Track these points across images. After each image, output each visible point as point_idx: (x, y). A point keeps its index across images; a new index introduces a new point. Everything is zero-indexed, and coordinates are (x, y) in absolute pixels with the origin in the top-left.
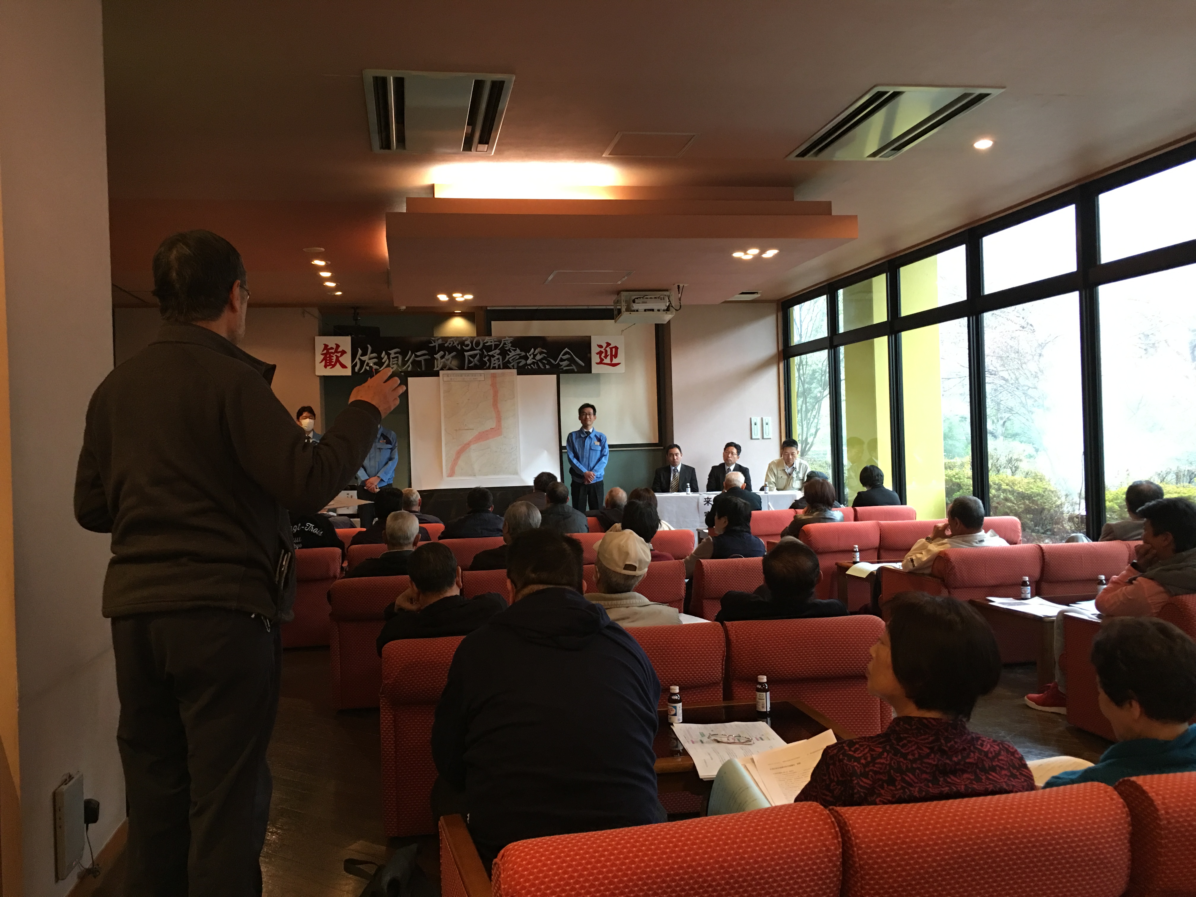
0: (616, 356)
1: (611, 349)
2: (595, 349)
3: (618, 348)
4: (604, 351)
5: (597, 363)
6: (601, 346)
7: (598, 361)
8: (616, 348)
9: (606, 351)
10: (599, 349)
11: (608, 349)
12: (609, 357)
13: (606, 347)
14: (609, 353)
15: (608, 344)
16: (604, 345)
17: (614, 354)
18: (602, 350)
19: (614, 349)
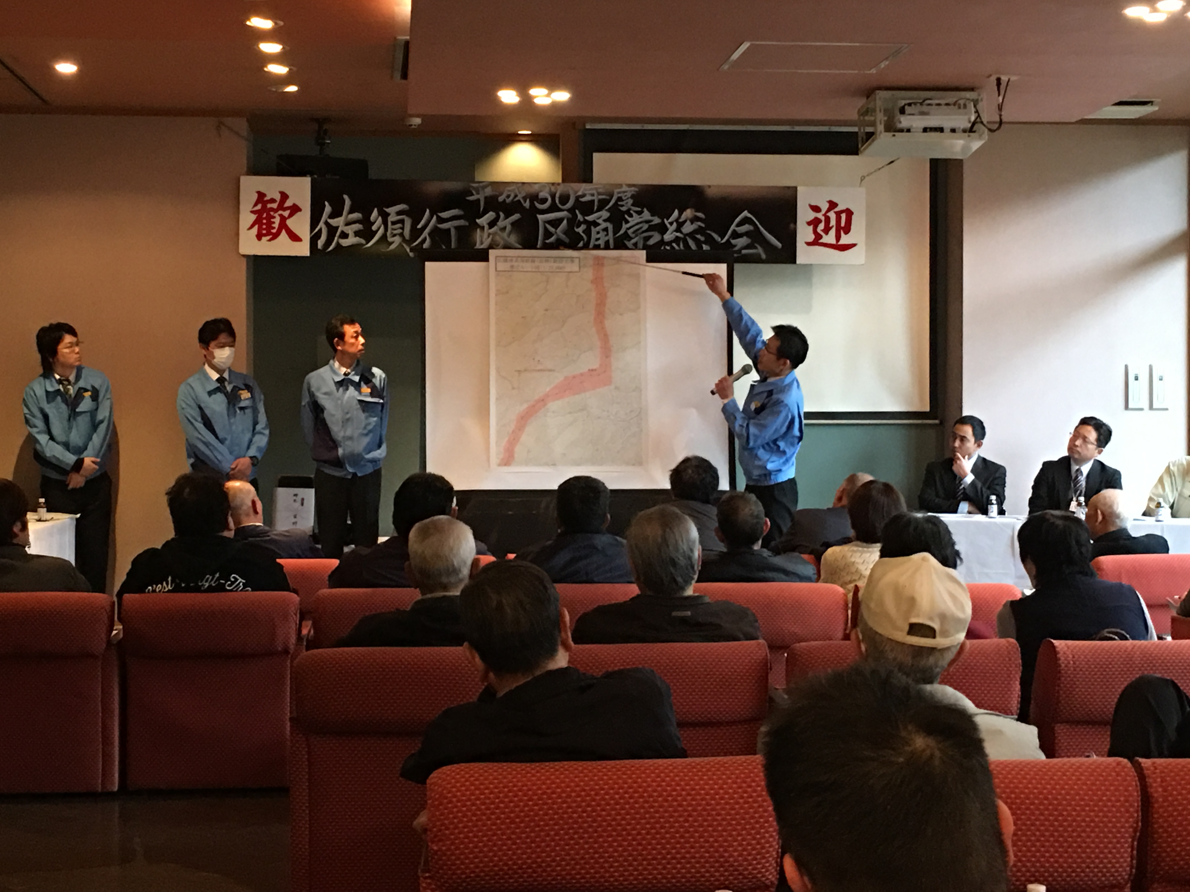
0: (847, 230)
1: (838, 214)
2: (804, 215)
3: (852, 213)
4: (823, 218)
5: (809, 244)
6: (816, 209)
7: (811, 237)
8: (849, 213)
9: (828, 219)
10: (812, 215)
11: (832, 215)
12: (833, 232)
13: (829, 210)
14: (833, 222)
15: (833, 205)
16: (825, 207)
17: (843, 224)
18: (820, 216)
19: (843, 216)
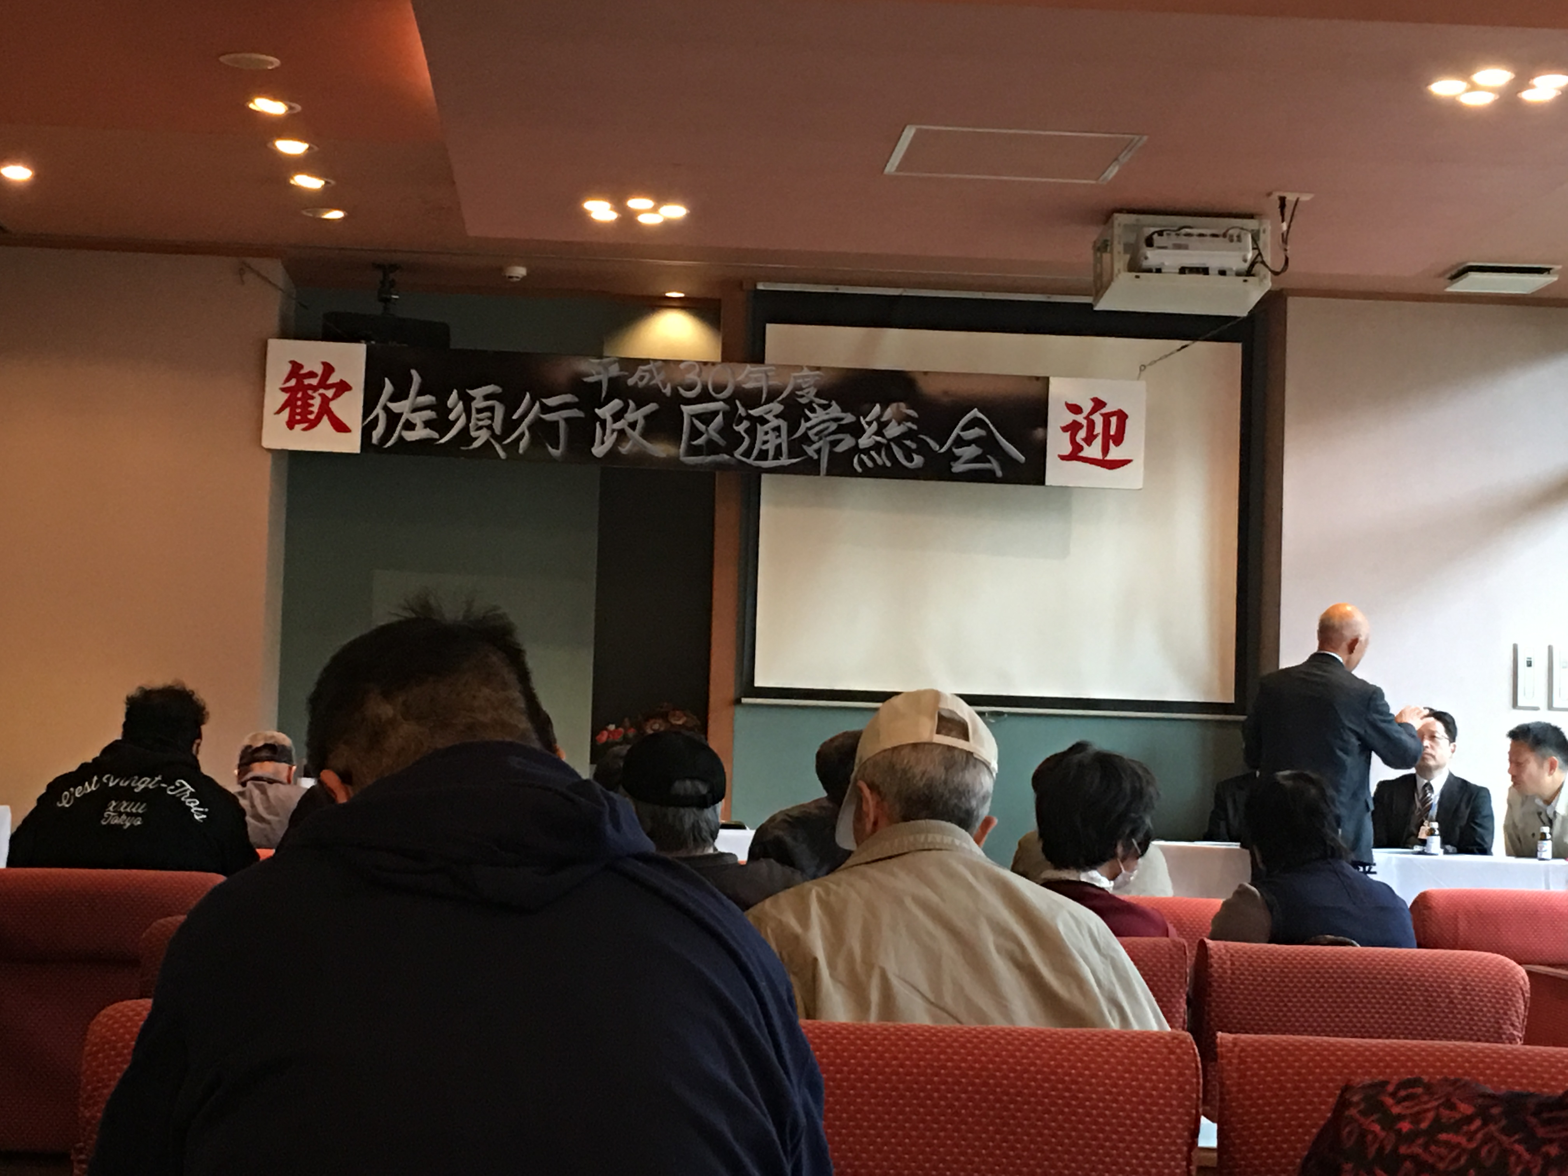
0: (1119, 439)
1: (1107, 417)
2: (1058, 417)
3: (1126, 416)
4: (1084, 422)
5: (1063, 458)
6: (1075, 409)
7: (1067, 449)
8: (1122, 417)
9: (1091, 425)
10: (1070, 417)
11: (1098, 419)
12: (1098, 442)
13: (1093, 411)
14: (1099, 429)
15: (1099, 404)
16: (1087, 406)
17: (1112, 432)
18: (1080, 418)
19: (1114, 420)
